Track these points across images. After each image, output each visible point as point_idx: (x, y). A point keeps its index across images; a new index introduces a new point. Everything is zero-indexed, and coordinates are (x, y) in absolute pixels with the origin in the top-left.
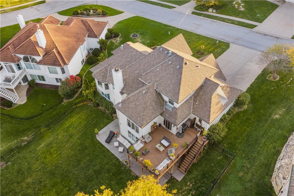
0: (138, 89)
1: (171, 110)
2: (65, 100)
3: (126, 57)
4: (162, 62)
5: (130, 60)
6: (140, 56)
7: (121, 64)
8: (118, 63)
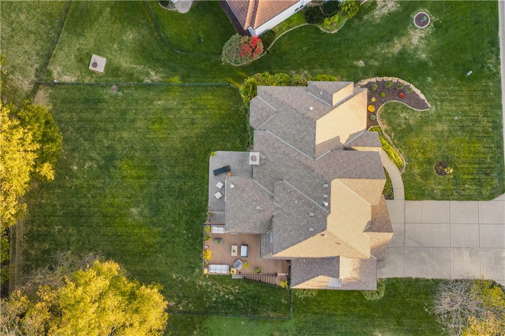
3: (298, 130)
4: (311, 197)
5: (299, 140)
6: (309, 151)
7: (287, 130)
8: (286, 125)
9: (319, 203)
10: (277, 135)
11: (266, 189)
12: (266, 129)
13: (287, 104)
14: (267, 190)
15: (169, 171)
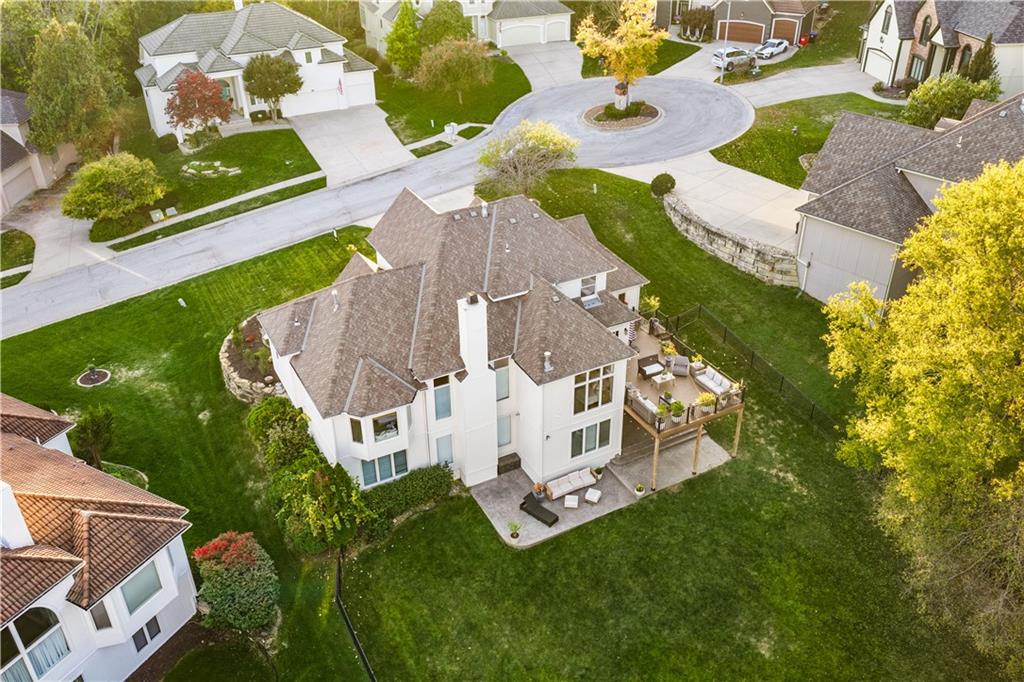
0: (515, 324)
1: (600, 304)
2: (265, 638)
3: (384, 306)
4: (488, 237)
5: (402, 300)
6: (413, 275)
7: (392, 328)
8: (385, 332)
9: (490, 223)
10: (410, 344)
11: (518, 321)
12: (407, 369)
13: (344, 342)
14: (519, 317)
15: (618, 620)
